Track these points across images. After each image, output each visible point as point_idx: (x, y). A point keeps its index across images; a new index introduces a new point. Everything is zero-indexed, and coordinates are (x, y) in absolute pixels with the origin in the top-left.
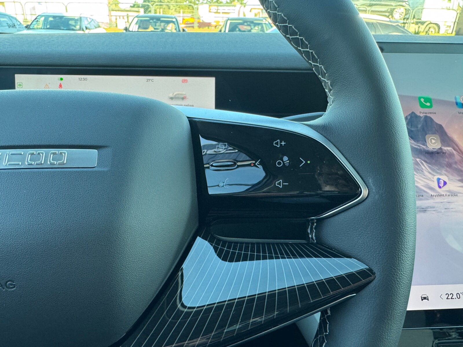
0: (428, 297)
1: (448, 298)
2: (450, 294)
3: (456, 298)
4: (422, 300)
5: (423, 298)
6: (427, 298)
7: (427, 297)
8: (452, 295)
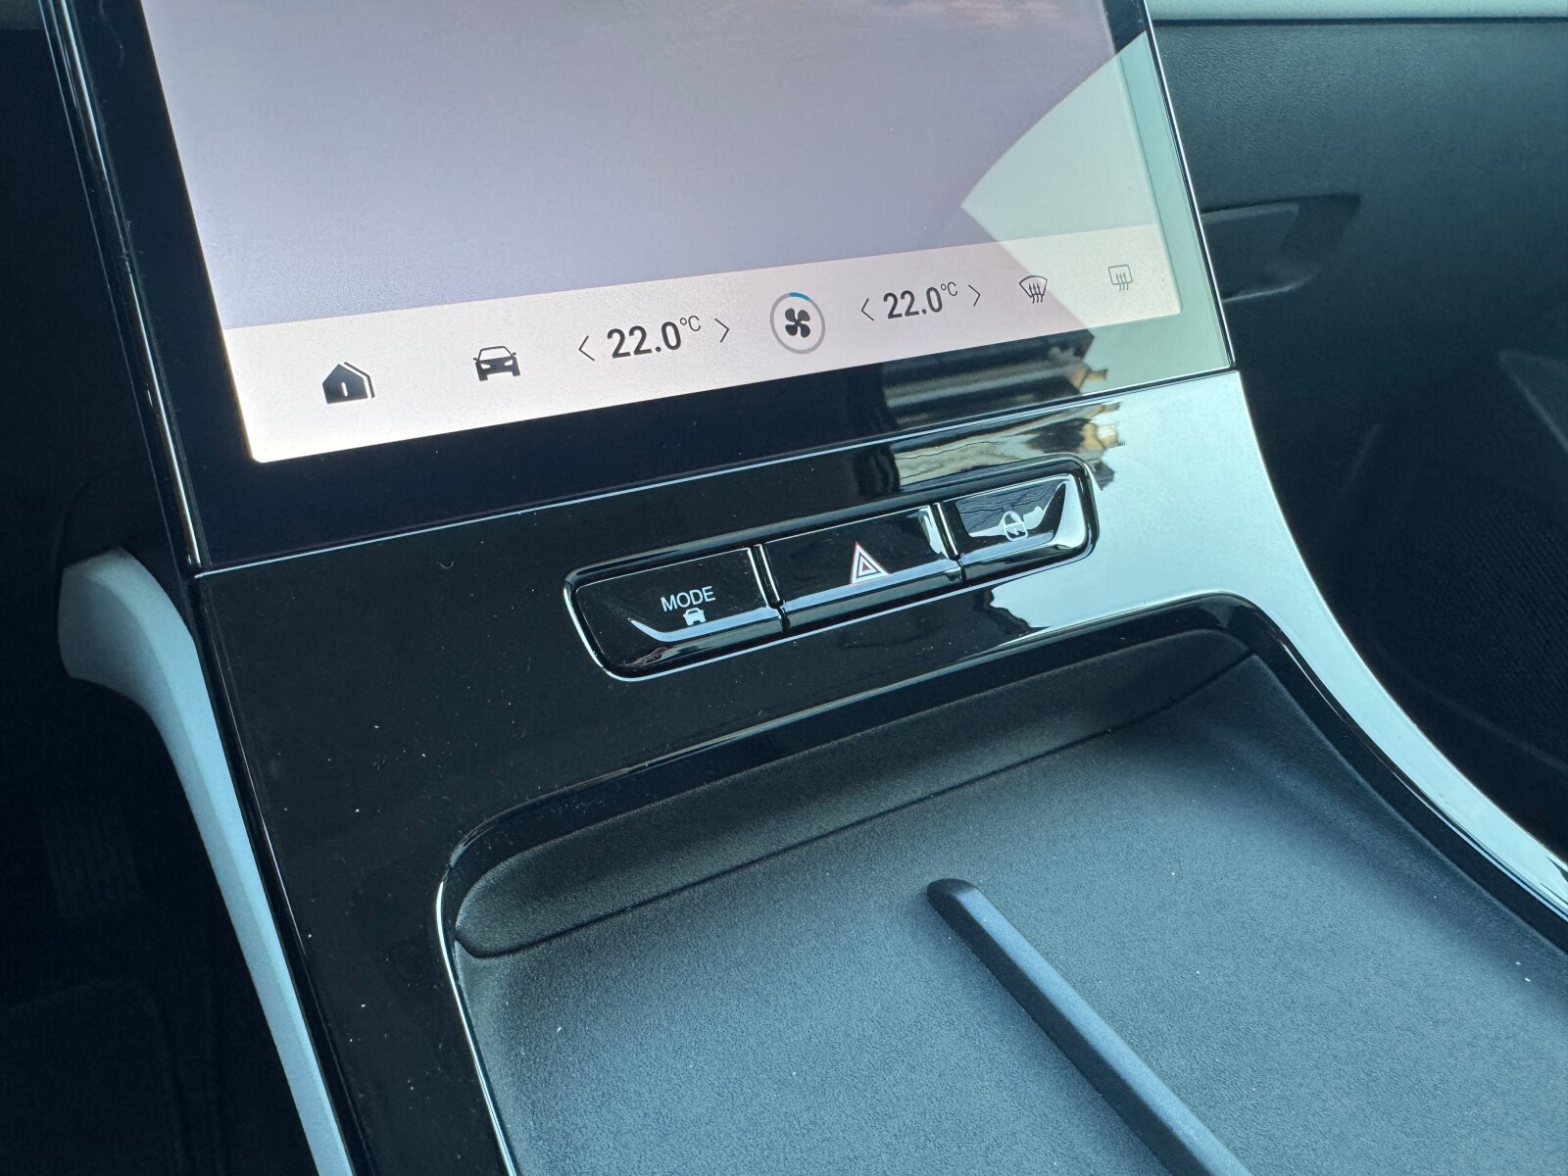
0: (512, 357)
1: (621, 351)
2: (631, 332)
3: (658, 349)
4: (483, 375)
5: (485, 366)
6: (509, 363)
7: (507, 359)
8: (638, 333)
